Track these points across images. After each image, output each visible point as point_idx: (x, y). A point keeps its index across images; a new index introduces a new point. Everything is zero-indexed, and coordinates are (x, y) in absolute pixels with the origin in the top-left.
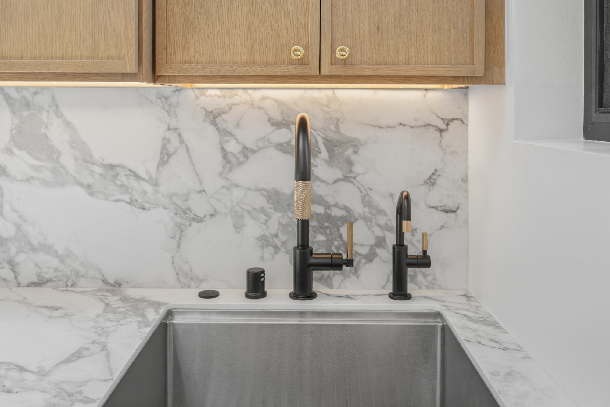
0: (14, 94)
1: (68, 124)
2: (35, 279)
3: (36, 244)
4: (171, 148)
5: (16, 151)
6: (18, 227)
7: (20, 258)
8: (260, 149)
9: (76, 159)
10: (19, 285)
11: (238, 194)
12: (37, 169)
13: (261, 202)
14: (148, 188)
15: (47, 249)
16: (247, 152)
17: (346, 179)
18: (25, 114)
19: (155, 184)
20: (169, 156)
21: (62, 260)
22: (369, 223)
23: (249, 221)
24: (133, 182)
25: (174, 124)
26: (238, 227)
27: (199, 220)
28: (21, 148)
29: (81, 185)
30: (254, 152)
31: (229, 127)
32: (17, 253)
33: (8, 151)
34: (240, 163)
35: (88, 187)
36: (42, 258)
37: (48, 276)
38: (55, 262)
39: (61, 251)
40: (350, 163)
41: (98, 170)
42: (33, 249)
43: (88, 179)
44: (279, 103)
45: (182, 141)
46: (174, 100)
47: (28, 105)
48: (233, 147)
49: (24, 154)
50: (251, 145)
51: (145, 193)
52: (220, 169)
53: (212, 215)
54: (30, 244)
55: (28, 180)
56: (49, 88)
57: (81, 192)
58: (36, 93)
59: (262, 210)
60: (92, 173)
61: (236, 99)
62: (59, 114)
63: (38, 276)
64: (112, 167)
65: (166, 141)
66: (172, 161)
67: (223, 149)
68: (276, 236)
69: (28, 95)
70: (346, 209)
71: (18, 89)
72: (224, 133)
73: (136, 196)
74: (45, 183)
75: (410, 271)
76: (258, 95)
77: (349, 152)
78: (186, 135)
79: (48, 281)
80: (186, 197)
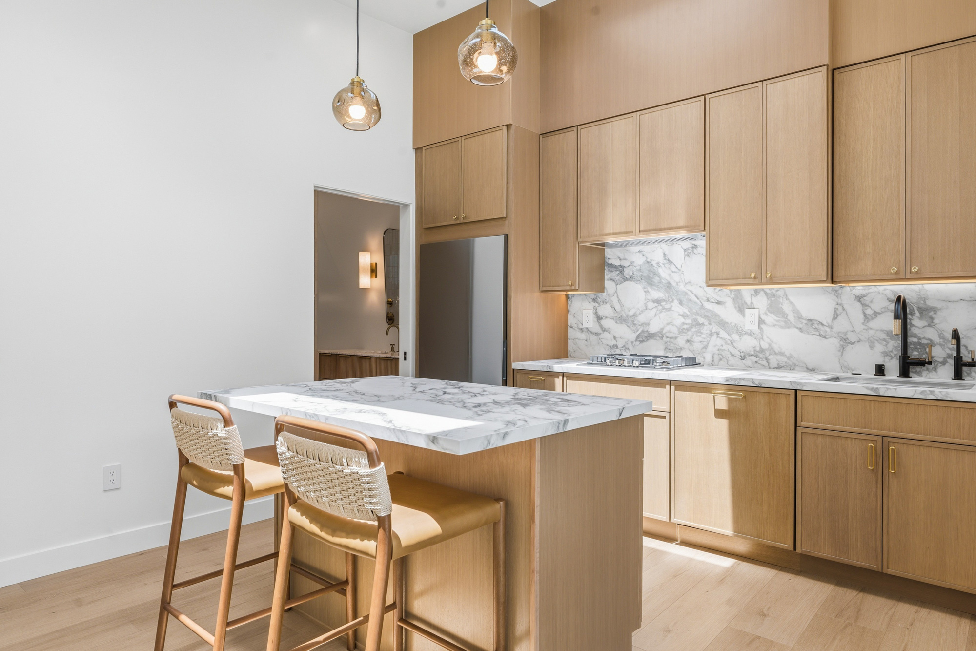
0: (768, 291)
1: (791, 303)
2: (776, 366)
3: (777, 352)
4: (838, 312)
5: (768, 313)
6: (770, 345)
7: (770, 357)
8: (882, 312)
9: (795, 317)
10: (770, 368)
11: (871, 332)
12: (777, 321)
13: (884, 336)
14: (828, 329)
15: (782, 354)
16: (876, 314)
17: (929, 326)
18: (773, 299)
19: (831, 327)
20: (838, 315)
21: (788, 358)
22: (943, 347)
23: (877, 345)
24: (820, 327)
25: (840, 302)
26: (872, 347)
27: (853, 343)
28: (771, 313)
29: (797, 328)
30: (880, 313)
31: (867, 303)
32: (769, 355)
33: (766, 314)
34: (873, 319)
35: (800, 329)
36: (779, 357)
37: (782, 365)
38: (785, 359)
39: (788, 355)
40: (932, 319)
41: (805, 322)
42: (776, 354)
43: (801, 326)
44: (893, 291)
45: (844, 309)
46: (840, 291)
47: (774, 296)
48: (869, 311)
49: (772, 315)
50: (878, 310)
51: (826, 331)
52: (863, 321)
53: (858, 342)
54: (774, 351)
55: (774, 325)
56: (783, 288)
57: (797, 331)
58: (777, 291)
59: (884, 340)
60: (802, 323)
61: (870, 291)
62: (787, 299)
63: (778, 364)
64: (811, 320)
65: (836, 310)
66: (839, 318)
67: (864, 313)
68: (892, 351)
69: (774, 291)
70: (930, 340)
71: (770, 289)
72: (865, 305)
73: (822, 332)
74: (781, 327)
75: (964, 368)
76: (881, 288)
77: (931, 313)
78: (845, 306)
79: (783, 367)
80: (846, 333)
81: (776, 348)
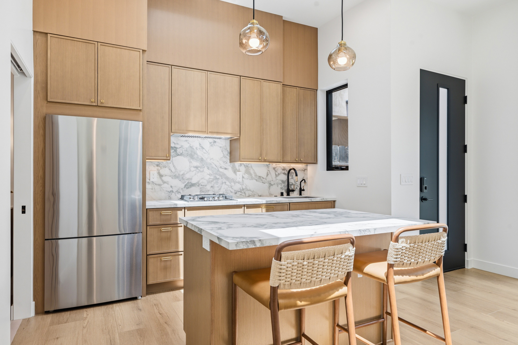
0: (245, 165)
1: (253, 169)
2: (248, 196)
3: (248, 189)
4: (268, 174)
5: (245, 174)
6: (246, 187)
7: (246, 192)
8: (281, 174)
9: (254, 175)
10: (246, 197)
11: (278, 181)
12: (249, 177)
13: (281, 182)
14: (265, 180)
15: (250, 190)
16: (279, 174)
17: (292, 178)
18: (247, 168)
19: (266, 179)
20: (268, 175)
21: (252, 192)
23: (279, 185)
24: (263, 179)
25: (269, 170)
26: (278, 186)
27: (272, 185)
28: (246, 173)
29: (255, 179)
30: (280, 174)
31: (276, 170)
32: (246, 191)
33: (244, 174)
34: (278, 176)
35: (256, 180)
36: (249, 192)
37: (251, 195)
38: (251, 193)
39: (252, 190)
40: (293, 176)
41: (258, 177)
42: (248, 190)
43: (256, 179)
44: (283, 167)
45: (270, 172)
46: (269, 166)
47: (247, 166)
48: (277, 173)
49: (247, 175)
50: (279, 173)
51: (265, 181)
52: (275, 177)
53: (274, 184)
54: (247, 189)
55: (247, 179)
56: (251, 163)
57: (255, 181)
58: (248, 164)
59: (281, 183)
60: (257, 178)
61: (277, 166)
62: (252, 168)
63: (249, 195)
64: (260, 177)
65: (267, 172)
66: (269, 176)
67: (276, 174)
68: (283, 187)
69: (247, 165)
70: (292, 183)
71: (246, 164)
72: (276, 171)
73: (263, 181)
74: (250, 179)
75: (302, 191)
76: (280, 165)
77: (292, 174)
78: (270, 171)
79: (251, 196)
80: (270, 181)
81: (248, 188)
